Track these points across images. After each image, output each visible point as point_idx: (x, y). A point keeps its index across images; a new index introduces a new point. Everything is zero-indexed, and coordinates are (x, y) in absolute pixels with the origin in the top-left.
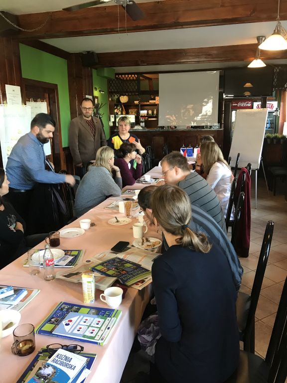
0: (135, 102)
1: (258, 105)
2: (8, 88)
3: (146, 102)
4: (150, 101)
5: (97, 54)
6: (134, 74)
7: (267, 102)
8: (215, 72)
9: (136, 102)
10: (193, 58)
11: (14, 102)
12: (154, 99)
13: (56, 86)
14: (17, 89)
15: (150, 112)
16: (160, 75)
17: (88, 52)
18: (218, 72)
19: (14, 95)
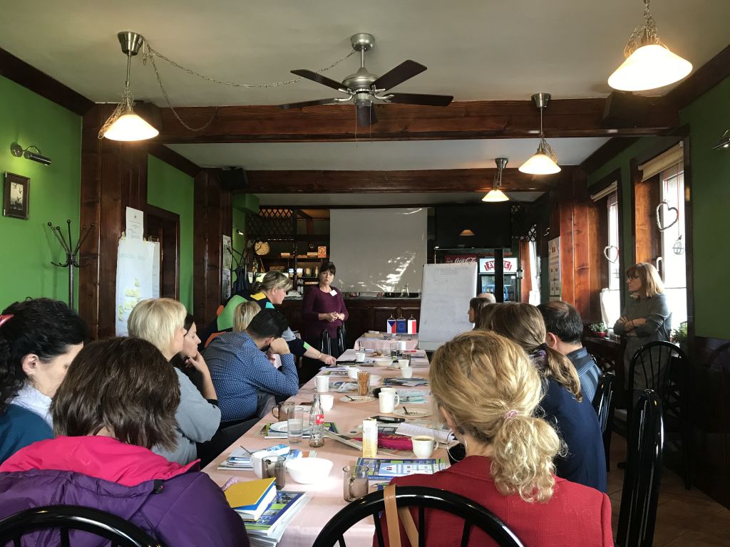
0: (282, 254)
1: (487, 263)
2: (130, 212)
3: (302, 254)
4: (309, 254)
5: (247, 171)
6: (289, 207)
7: (504, 259)
8: (421, 209)
9: (285, 255)
10: (400, 185)
11: (134, 234)
12: (316, 250)
13: (178, 216)
14: (140, 214)
15: (308, 271)
16: (332, 211)
17: (233, 168)
18: (426, 209)
19: (135, 224)
